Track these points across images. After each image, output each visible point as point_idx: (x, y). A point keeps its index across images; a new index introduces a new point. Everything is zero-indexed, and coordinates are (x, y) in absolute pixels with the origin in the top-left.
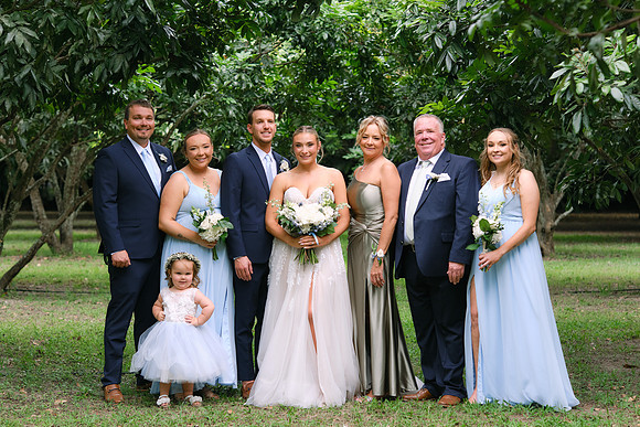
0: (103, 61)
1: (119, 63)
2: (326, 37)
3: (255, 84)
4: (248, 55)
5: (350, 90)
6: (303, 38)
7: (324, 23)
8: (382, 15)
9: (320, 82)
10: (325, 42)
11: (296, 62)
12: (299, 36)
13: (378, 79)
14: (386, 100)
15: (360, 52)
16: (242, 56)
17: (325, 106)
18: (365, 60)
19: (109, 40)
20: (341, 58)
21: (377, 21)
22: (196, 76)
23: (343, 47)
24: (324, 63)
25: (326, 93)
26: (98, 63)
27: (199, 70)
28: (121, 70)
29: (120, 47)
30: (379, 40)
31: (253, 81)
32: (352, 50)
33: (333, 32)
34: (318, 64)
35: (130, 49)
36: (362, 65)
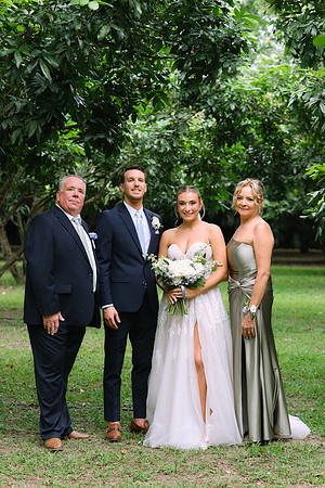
0: (19, 127)
1: (33, 128)
2: (233, 108)
3: (173, 148)
4: (167, 122)
5: (256, 154)
6: (214, 109)
7: (233, 96)
8: (283, 90)
9: (229, 146)
10: (233, 112)
11: (209, 129)
12: (211, 107)
13: (279, 143)
14: (285, 162)
15: (263, 121)
16: (161, 124)
17: (234, 166)
18: (268, 128)
19: (25, 107)
20: (247, 125)
21: (278, 95)
22: (110, 141)
23: (249, 117)
24: (232, 130)
25: (236, 157)
26: (15, 128)
27: (113, 136)
28: (35, 134)
29: (34, 114)
30: (280, 112)
31: (171, 144)
32: (257, 119)
33: (239, 104)
34: (228, 131)
35: (44, 116)
36: (264, 131)
